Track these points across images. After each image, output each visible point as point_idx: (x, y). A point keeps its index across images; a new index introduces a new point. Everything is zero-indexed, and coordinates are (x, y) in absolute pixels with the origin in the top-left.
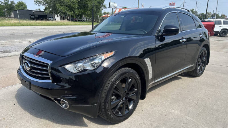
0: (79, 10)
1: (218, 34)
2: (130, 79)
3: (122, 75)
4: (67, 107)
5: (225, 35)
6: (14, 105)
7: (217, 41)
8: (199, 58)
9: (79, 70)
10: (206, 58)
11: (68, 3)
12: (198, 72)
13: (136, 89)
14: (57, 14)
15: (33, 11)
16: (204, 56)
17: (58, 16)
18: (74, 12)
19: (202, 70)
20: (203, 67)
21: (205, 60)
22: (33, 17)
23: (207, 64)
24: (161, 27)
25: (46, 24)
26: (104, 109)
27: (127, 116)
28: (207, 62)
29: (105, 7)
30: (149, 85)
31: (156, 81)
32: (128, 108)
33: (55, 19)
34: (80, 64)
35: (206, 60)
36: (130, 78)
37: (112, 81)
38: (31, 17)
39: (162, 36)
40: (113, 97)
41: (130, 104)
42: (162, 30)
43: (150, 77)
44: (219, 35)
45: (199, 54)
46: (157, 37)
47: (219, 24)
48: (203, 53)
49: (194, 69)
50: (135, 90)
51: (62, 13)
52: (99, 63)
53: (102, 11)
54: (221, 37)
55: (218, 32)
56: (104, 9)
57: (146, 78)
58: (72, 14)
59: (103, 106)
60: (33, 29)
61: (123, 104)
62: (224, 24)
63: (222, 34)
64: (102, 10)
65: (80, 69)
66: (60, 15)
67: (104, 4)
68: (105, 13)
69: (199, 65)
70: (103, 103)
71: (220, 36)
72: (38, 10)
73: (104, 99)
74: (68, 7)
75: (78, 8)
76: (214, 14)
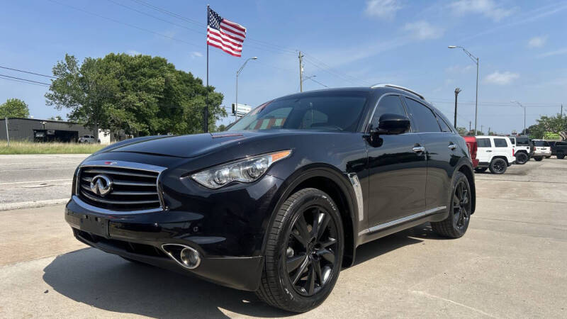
0: (161, 119)
1: (486, 169)
2: (322, 215)
3: (307, 200)
4: (195, 265)
5: (501, 170)
6: (47, 292)
7: (486, 181)
8: (455, 196)
9: (221, 184)
10: (468, 196)
11: (134, 102)
12: (456, 228)
13: (333, 240)
14: (104, 128)
15: (42, 121)
16: (464, 193)
17: (106, 135)
18: (147, 123)
19: (464, 225)
20: (465, 216)
21: (467, 202)
22: (42, 136)
23: (473, 211)
24: (372, 119)
25: (77, 151)
26: (272, 272)
27: (318, 298)
28: (471, 207)
29: (224, 113)
30: (360, 234)
31: (372, 229)
32: (318, 280)
33: (99, 141)
34: (225, 172)
35: (469, 202)
36: (321, 212)
37: (288, 210)
38: (38, 136)
39: (376, 134)
40: (289, 250)
41: (323, 272)
42: (377, 124)
43: (361, 218)
44: (488, 170)
45: (453, 187)
46: (367, 138)
47: (485, 146)
48: (460, 184)
49: (446, 217)
50: (330, 241)
51: (117, 125)
52: (263, 169)
53: (217, 121)
54: (493, 175)
55: (486, 163)
56: (222, 118)
57: (353, 217)
58: (143, 128)
59: (272, 265)
60: (48, 160)
61: (309, 266)
62: (497, 146)
63: (495, 167)
64: (218, 118)
65: (225, 181)
66: (112, 131)
67: (221, 107)
68: (222, 128)
69: (456, 210)
70: (272, 258)
71: (492, 172)
72: (56, 119)
73: (272, 248)
74: (134, 111)
75: (158, 115)
76: (473, 130)
